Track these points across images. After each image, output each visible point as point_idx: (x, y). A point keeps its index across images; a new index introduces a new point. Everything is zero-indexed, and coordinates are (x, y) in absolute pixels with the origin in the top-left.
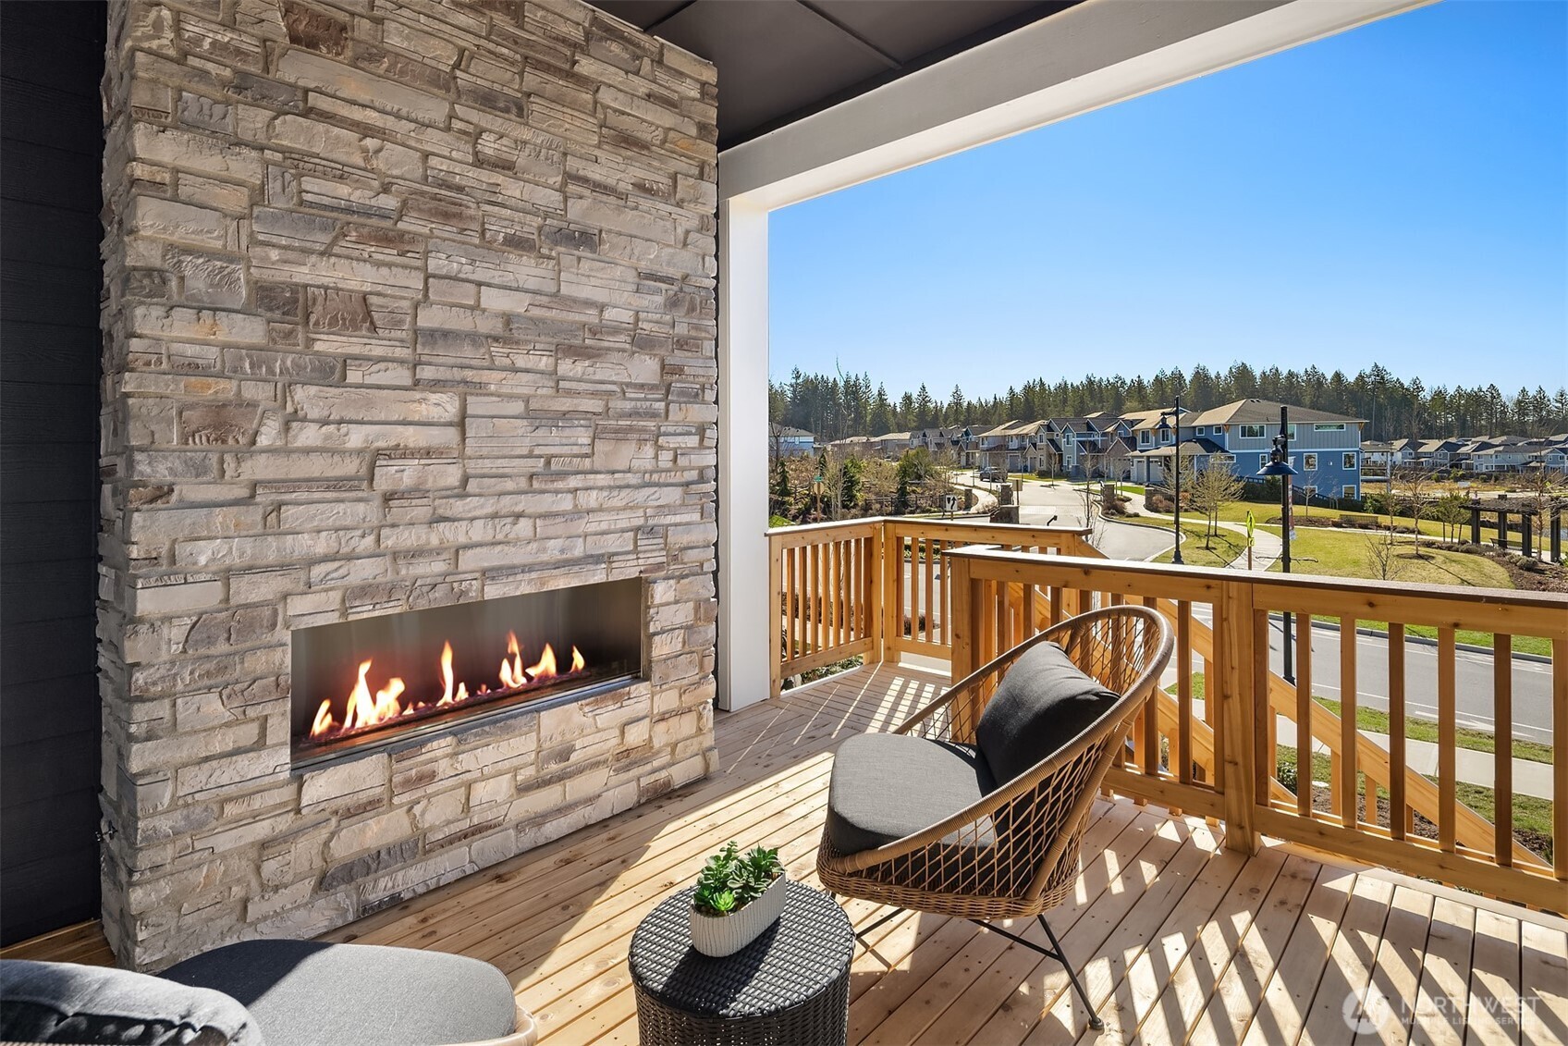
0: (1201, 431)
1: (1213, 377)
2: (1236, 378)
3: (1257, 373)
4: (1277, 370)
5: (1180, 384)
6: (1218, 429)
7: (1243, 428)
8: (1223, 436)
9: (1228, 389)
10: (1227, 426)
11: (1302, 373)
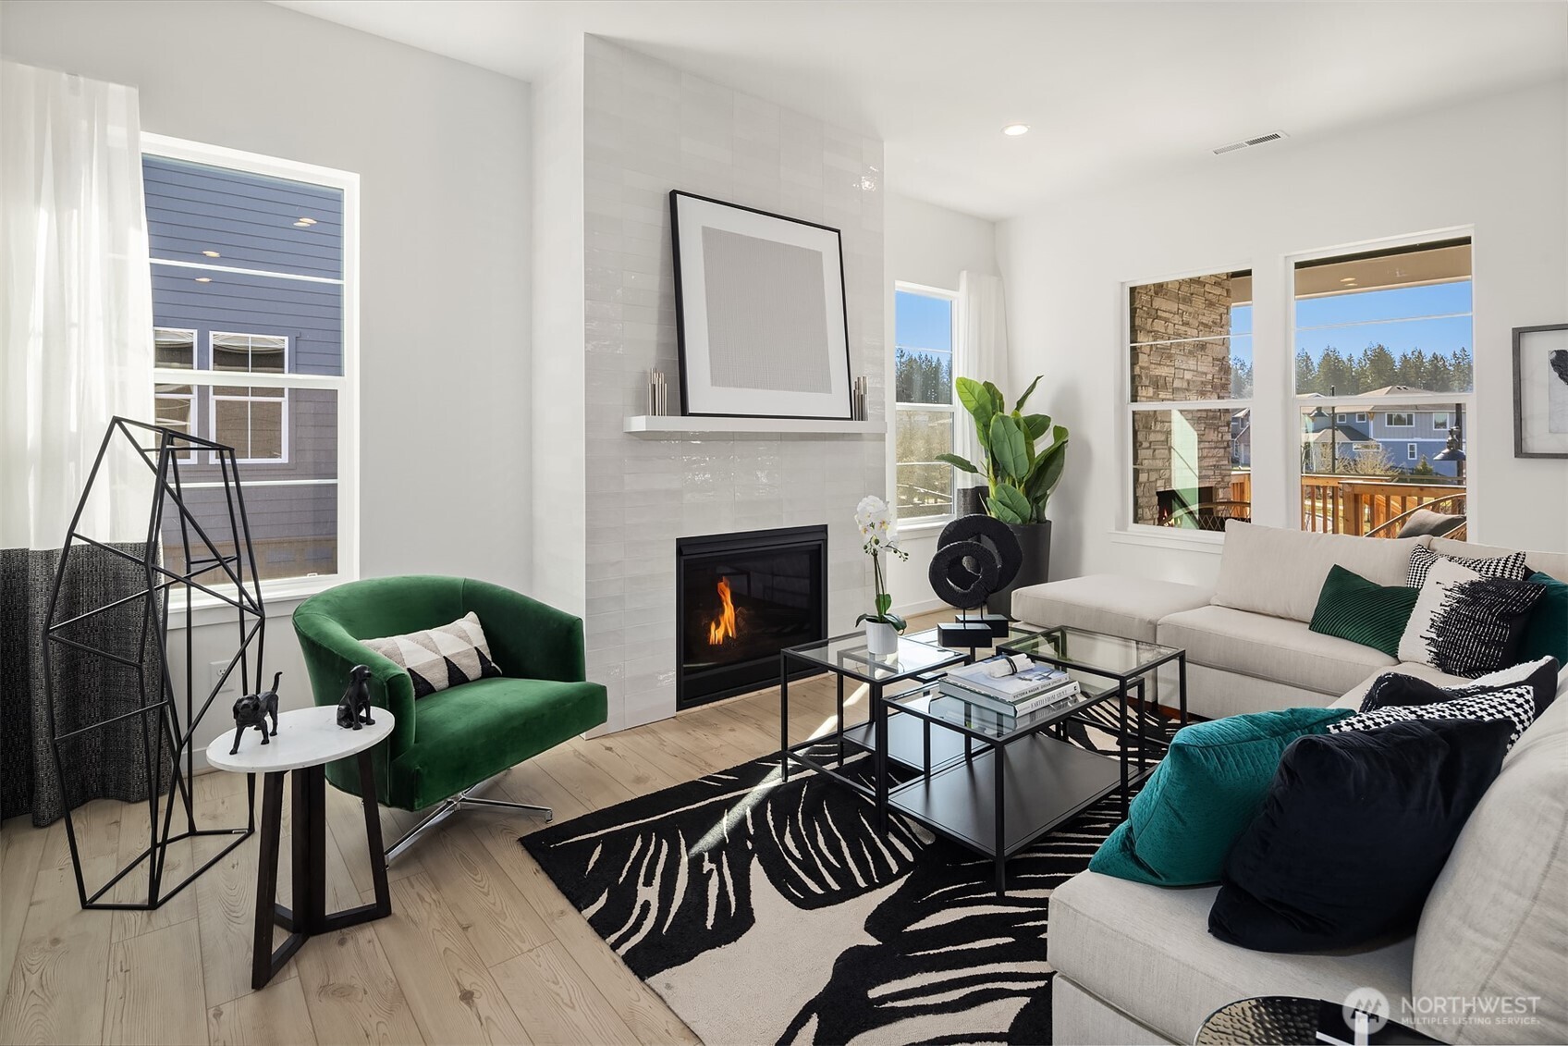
0: (1342, 418)
1: (1345, 359)
2: (1372, 361)
3: (1397, 357)
4: (1420, 353)
5: (1307, 367)
6: (1362, 417)
7: (1390, 417)
8: (1368, 423)
9: (1362, 373)
10: (1372, 414)
11: (1449, 356)
